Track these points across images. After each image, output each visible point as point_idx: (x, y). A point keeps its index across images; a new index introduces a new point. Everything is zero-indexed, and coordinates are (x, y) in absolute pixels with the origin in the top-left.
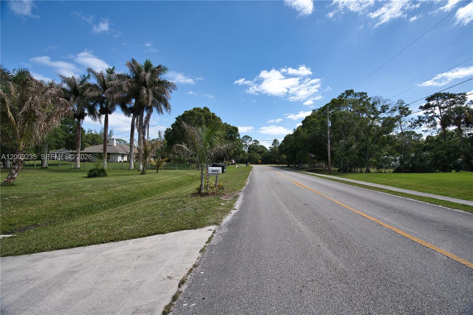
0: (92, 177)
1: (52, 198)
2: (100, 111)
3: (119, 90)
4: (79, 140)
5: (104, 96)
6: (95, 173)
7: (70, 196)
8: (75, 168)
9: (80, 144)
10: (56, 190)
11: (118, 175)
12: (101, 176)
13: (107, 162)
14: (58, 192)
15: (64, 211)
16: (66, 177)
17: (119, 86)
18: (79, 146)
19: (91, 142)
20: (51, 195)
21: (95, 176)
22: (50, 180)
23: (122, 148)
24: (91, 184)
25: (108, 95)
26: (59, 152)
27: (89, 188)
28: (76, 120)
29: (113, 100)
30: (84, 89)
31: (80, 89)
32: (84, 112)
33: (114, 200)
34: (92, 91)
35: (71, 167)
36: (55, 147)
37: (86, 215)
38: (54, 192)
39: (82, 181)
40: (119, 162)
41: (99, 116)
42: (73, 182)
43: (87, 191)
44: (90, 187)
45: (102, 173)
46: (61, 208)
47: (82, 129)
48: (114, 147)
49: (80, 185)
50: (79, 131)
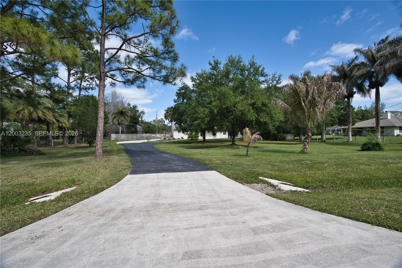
0: (366, 151)
1: (332, 166)
2: (369, 86)
3: (392, 58)
4: (350, 116)
5: (372, 70)
6: (368, 147)
7: (347, 166)
8: (347, 142)
9: (351, 120)
10: (334, 160)
11: (397, 150)
12: (376, 150)
13: (381, 136)
14: (337, 162)
15: (343, 179)
16: (341, 150)
17: (392, 53)
18: (350, 122)
19: (361, 117)
20: (331, 163)
21: (369, 149)
22: (329, 151)
23: (399, 120)
24: (366, 157)
25: (378, 68)
26: (333, 128)
27: (364, 161)
28: (346, 99)
29: (385, 71)
30: (351, 70)
31: (348, 71)
32: (352, 91)
33: (397, 178)
34: (360, 70)
35: (344, 140)
36: (331, 124)
37: (364, 188)
38: (333, 161)
39: (356, 154)
40: (396, 136)
41: (369, 91)
42: (347, 154)
43: (363, 164)
44: (366, 160)
45: (377, 147)
46: (340, 176)
47: (352, 106)
48: (388, 120)
49: (355, 158)
50: (349, 109)
